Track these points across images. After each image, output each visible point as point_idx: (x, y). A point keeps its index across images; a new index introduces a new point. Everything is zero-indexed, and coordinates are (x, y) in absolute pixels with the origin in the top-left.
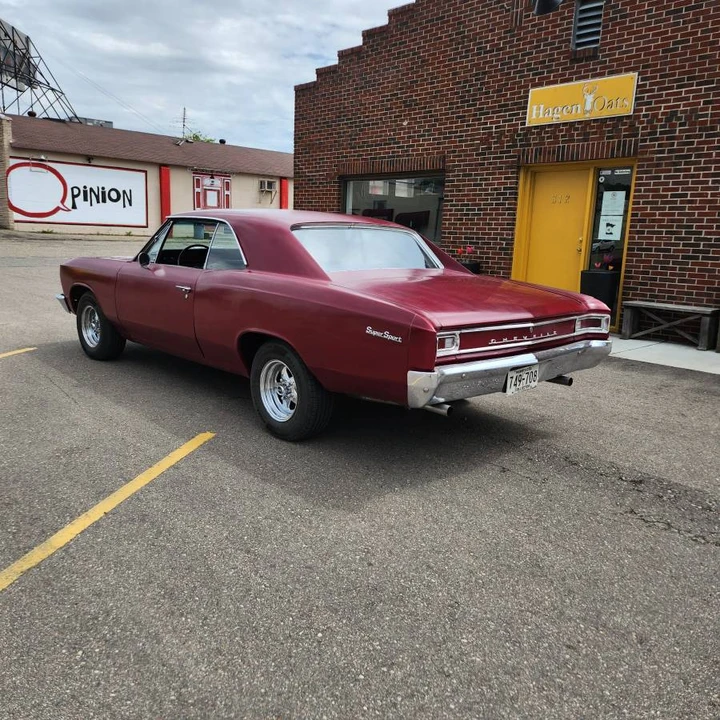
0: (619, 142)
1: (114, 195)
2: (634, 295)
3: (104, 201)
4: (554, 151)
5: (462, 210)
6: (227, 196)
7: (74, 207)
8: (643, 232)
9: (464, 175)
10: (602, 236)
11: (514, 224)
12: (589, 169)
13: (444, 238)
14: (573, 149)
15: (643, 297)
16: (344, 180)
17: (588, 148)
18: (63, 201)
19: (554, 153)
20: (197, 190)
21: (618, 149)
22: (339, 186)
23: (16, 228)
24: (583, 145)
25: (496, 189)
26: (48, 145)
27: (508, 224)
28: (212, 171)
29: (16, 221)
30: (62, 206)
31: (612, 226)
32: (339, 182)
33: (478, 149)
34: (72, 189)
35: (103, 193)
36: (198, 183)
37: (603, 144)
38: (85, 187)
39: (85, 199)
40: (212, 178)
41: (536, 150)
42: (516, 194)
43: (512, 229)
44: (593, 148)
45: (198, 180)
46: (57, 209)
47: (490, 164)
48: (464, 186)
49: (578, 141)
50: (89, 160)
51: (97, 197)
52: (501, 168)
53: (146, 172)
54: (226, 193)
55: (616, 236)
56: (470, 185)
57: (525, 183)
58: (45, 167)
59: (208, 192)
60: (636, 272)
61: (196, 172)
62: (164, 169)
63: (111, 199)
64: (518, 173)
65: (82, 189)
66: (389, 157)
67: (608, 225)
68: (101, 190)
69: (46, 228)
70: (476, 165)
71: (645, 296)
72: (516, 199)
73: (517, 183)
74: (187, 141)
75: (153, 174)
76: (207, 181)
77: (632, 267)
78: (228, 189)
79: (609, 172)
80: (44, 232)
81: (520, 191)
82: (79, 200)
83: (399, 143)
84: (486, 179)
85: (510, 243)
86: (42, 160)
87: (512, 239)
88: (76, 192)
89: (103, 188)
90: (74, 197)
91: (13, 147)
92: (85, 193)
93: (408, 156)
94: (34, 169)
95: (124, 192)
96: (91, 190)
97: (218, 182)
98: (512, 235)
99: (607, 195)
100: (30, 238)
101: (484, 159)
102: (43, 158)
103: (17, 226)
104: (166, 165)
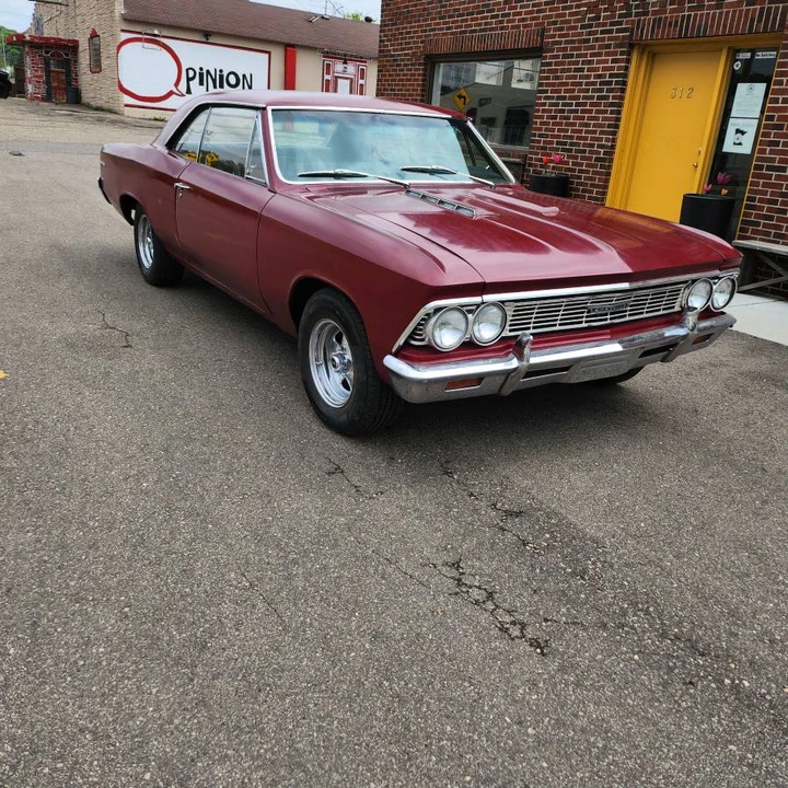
0: (762, 9)
1: (232, 80)
2: (754, 232)
3: (221, 86)
4: (676, 22)
5: (557, 105)
6: (362, 85)
7: (189, 91)
8: (777, 144)
9: (564, 56)
10: (728, 147)
11: (617, 126)
12: (721, 50)
13: (533, 141)
14: (701, 20)
15: (765, 236)
16: (431, 61)
17: (720, 18)
18: (177, 84)
19: (676, 26)
20: (326, 77)
21: (759, 21)
22: (424, 70)
23: (126, 114)
24: (714, 14)
25: (599, 76)
26: (162, 18)
27: (609, 126)
28: (345, 55)
29: (127, 106)
30: (175, 91)
31: (743, 133)
32: (425, 64)
33: (583, 20)
34: (187, 70)
35: (221, 77)
36: (328, 69)
37: (741, 11)
38: (201, 69)
39: (201, 83)
40: (345, 63)
41: (654, 20)
42: (624, 83)
43: (615, 133)
44: (726, 19)
45: (328, 65)
46: (171, 93)
47: (597, 40)
48: (563, 71)
49: (710, 7)
50: (207, 36)
51: (214, 81)
52: (608, 46)
53: (269, 53)
54: (361, 82)
55: (746, 149)
56: (569, 70)
57: (639, 67)
58: (158, 43)
59: (339, 80)
60: (761, 201)
61: (327, 55)
62: (290, 50)
63: (229, 84)
64: (629, 54)
65: (198, 71)
66: (481, 30)
67: (738, 131)
68: (218, 73)
69: (158, 114)
70: (580, 41)
71: (768, 234)
72: (623, 91)
73: (627, 68)
74: (323, 18)
75: (278, 56)
76: (339, 67)
77: (756, 192)
78: (362, 78)
79: (748, 55)
80: (156, 119)
81: (630, 80)
82: (194, 84)
83: (493, 10)
84: (590, 62)
85: (610, 151)
86: (155, 35)
87: (613, 147)
88: (191, 74)
89: (221, 71)
90: (189, 80)
91: (126, 19)
92: (201, 75)
93: (502, 28)
94: (146, 45)
95: (244, 76)
96: (208, 72)
97: (351, 68)
98: (614, 140)
99: (742, 88)
100: (138, 125)
101: (590, 33)
102: (156, 32)
103: (128, 111)
104: (293, 46)
